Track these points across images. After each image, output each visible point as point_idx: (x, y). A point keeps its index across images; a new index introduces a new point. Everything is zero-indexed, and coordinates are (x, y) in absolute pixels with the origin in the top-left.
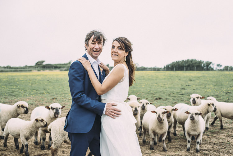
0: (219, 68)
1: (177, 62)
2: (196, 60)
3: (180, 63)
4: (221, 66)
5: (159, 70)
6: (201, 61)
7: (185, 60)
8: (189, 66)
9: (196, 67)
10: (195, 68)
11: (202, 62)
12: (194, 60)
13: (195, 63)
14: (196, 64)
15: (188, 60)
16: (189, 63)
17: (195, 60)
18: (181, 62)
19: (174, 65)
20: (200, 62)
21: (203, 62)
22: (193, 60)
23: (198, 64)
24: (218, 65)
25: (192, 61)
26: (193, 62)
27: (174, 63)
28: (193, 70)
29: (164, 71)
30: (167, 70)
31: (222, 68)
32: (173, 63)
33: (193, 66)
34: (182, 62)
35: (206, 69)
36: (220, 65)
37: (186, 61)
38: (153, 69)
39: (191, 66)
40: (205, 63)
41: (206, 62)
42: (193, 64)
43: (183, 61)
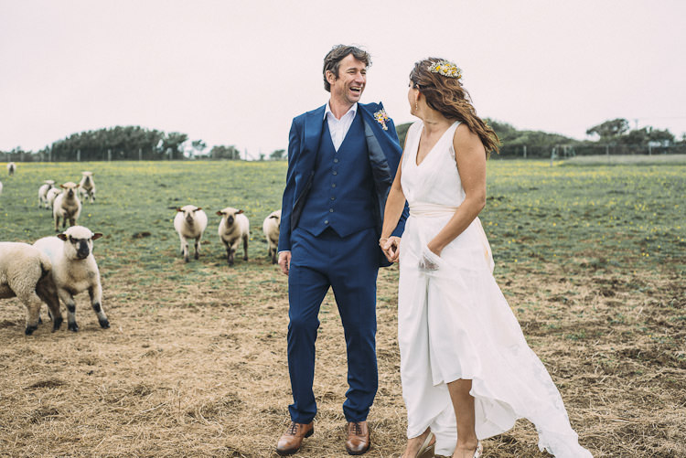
0: (197, 152)
1: (84, 134)
2: (142, 128)
3: (94, 137)
4: (204, 145)
5: (28, 158)
6: (155, 131)
7: (108, 130)
8: (121, 146)
9: (143, 149)
10: (140, 151)
11: (158, 134)
12: (135, 128)
13: (139, 139)
14: (143, 141)
15: (118, 128)
16: (120, 138)
17: (139, 128)
18: (96, 133)
19: (78, 143)
20: (154, 136)
21: (163, 133)
22: (132, 128)
23: (147, 140)
24: (196, 144)
25: (129, 131)
26: (133, 135)
27: (75, 140)
28: (135, 158)
29: (46, 161)
30: (55, 158)
31: (206, 151)
32: (72, 137)
33: (134, 147)
34: (101, 136)
35: (171, 156)
36: (201, 143)
37: (111, 131)
38: (9, 157)
39: (127, 146)
40: (167, 136)
41: (170, 135)
42: (132, 140)
43: (104, 131)
